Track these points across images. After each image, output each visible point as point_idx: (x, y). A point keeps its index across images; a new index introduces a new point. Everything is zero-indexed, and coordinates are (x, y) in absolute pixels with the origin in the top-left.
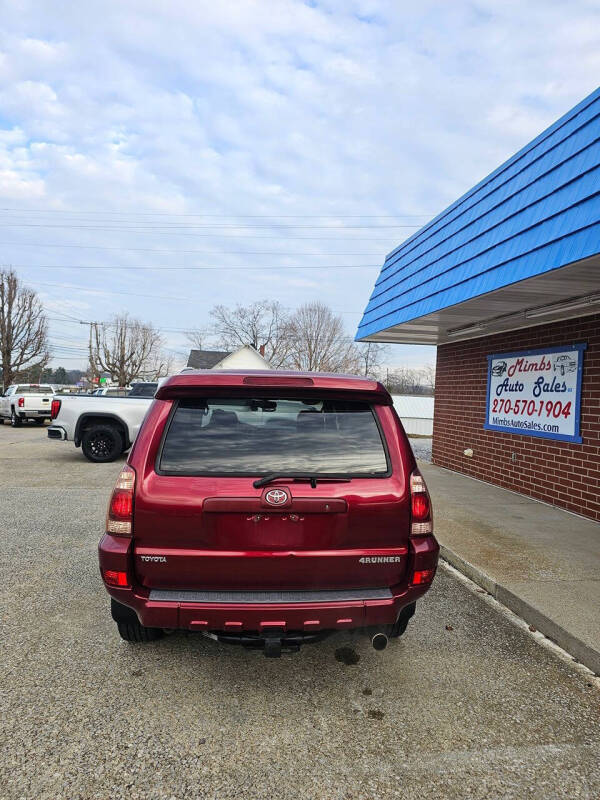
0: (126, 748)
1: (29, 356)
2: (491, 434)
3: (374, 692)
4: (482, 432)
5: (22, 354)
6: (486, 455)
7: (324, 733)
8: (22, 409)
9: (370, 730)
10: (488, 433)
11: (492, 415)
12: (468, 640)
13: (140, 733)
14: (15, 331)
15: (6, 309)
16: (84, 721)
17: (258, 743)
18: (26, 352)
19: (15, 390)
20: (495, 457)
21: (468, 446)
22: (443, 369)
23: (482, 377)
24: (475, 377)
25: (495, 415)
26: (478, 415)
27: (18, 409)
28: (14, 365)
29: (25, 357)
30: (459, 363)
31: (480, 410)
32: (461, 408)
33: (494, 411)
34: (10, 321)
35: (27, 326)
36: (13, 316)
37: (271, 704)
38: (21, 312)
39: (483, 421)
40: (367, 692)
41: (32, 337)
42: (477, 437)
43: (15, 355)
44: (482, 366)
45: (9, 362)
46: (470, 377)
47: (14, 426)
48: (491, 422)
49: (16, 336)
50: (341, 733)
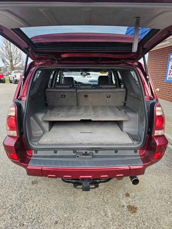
0: (23, 225)
1: (18, 62)
2: (167, 83)
3: (130, 195)
4: (164, 82)
5: (16, 62)
6: (164, 91)
7: (110, 219)
8: (16, 78)
9: (130, 218)
10: (166, 83)
11: (168, 76)
12: (167, 167)
13: (30, 217)
14: (13, 54)
15: (9, 47)
16: (9, 208)
17: (80, 225)
18: (17, 61)
19: (13, 72)
20: (168, 91)
21: (158, 87)
22: (150, 60)
23: (166, 62)
24: (163, 62)
25: (169, 76)
26: (163, 76)
27: (15, 79)
28: (14, 65)
29: (17, 62)
30: (157, 57)
31: (164, 74)
32: (156, 74)
33: (169, 75)
34: (11, 51)
35: (16, 52)
36: (11, 49)
37: (87, 201)
38: (13, 48)
39: (164, 79)
40: (128, 195)
41: (18, 56)
42: (161, 84)
43: (14, 62)
44: (166, 58)
45: (12, 64)
46: (161, 62)
47: (15, 84)
48: (168, 79)
49: (13, 56)
50: (117, 219)
